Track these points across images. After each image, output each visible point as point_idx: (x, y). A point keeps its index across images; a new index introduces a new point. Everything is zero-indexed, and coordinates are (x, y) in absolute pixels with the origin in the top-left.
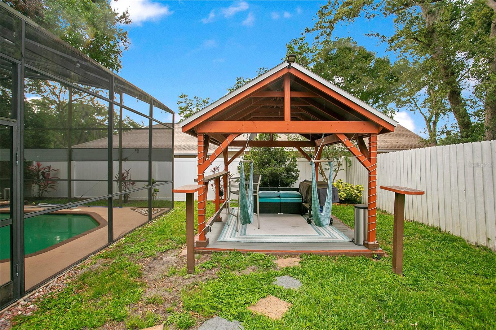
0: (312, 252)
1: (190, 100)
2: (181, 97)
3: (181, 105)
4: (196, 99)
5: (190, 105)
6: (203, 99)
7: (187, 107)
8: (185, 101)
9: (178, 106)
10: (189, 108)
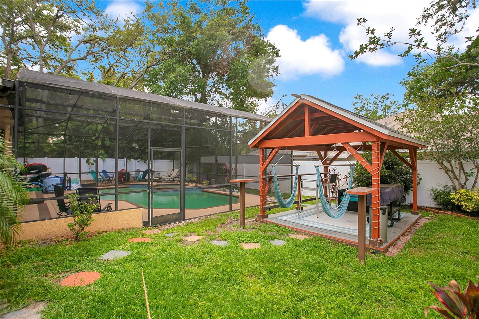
0: (323, 235)
1: (366, 99)
2: (356, 98)
3: (357, 105)
4: (373, 97)
5: (366, 104)
6: (381, 96)
7: (363, 107)
8: (361, 101)
9: (354, 107)
10: (365, 107)
